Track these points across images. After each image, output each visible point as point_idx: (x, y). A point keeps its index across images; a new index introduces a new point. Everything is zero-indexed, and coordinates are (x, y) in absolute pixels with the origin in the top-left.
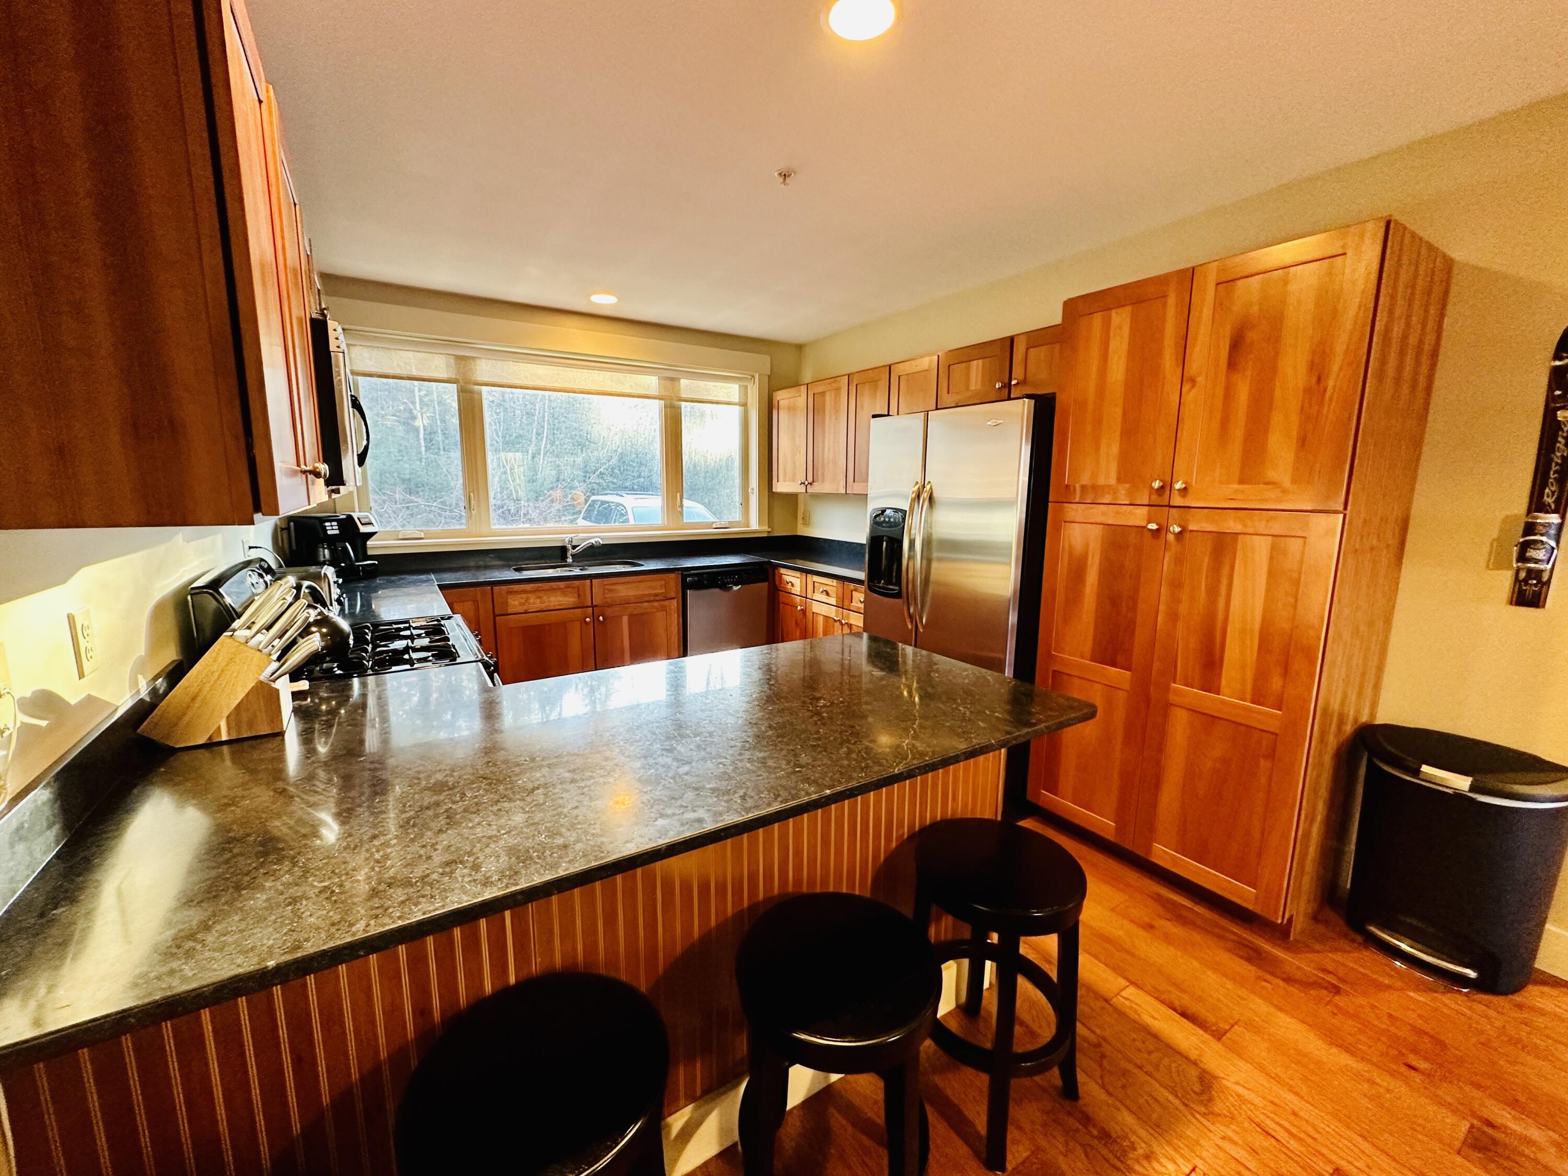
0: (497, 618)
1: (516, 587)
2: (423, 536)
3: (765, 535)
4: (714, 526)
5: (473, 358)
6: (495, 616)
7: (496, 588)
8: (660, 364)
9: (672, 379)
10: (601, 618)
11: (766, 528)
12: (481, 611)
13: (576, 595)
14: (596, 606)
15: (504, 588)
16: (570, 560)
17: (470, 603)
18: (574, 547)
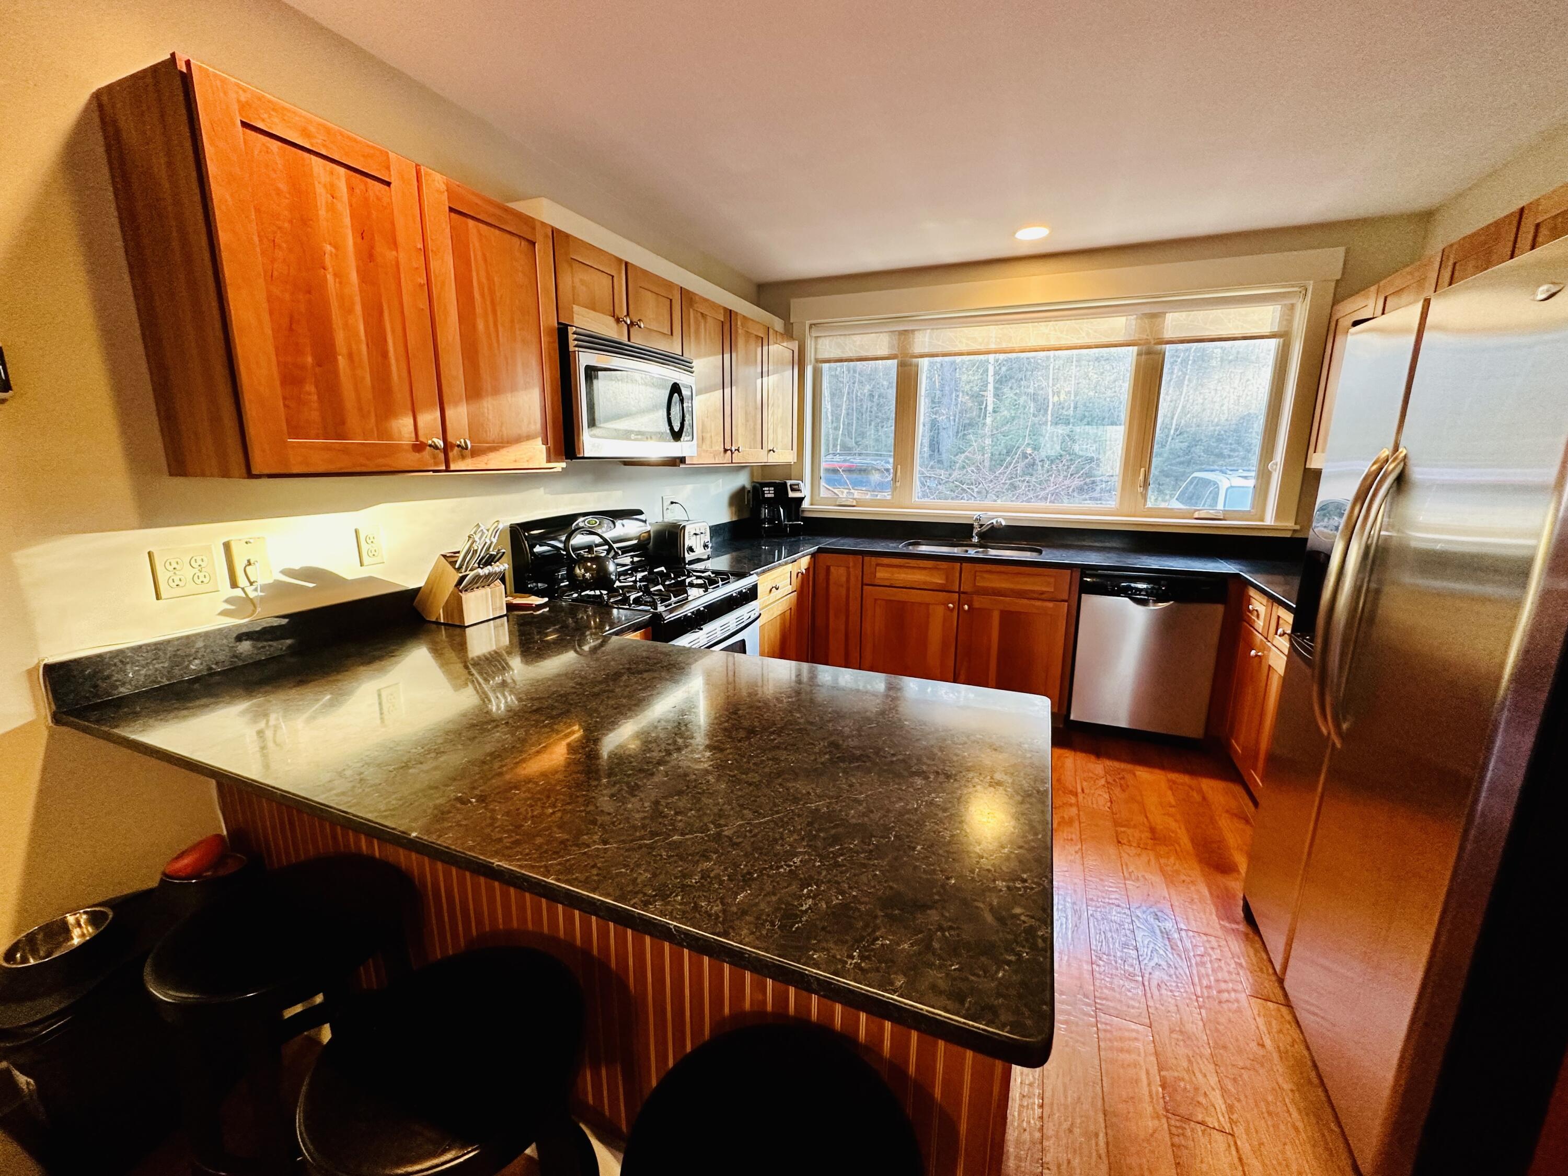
0: (865, 587)
1: (886, 561)
2: (854, 504)
3: (1288, 535)
4: (1196, 515)
5: (913, 331)
6: (862, 585)
7: (867, 559)
8: (1137, 297)
9: (1153, 316)
10: (966, 607)
11: (1290, 524)
12: (852, 579)
13: (944, 577)
14: (964, 593)
15: (874, 560)
16: (975, 540)
17: (842, 568)
18: (981, 526)
